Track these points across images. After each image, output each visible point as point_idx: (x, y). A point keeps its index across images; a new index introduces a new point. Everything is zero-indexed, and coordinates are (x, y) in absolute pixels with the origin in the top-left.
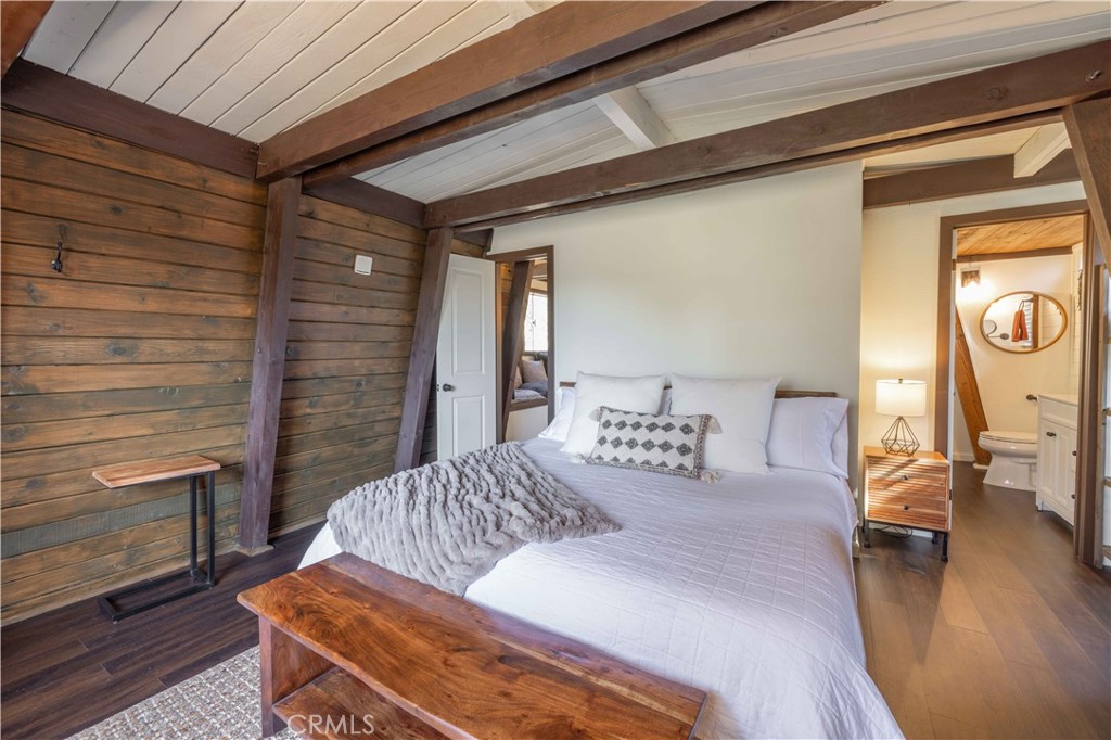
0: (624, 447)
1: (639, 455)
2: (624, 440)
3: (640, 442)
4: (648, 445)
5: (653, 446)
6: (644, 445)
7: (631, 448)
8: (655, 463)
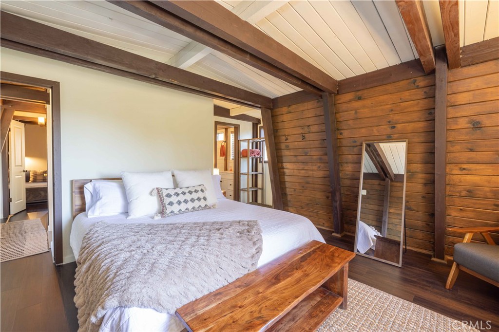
0: (183, 204)
1: (190, 205)
2: (182, 201)
3: (189, 200)
4: (193, 200)
5: (194, 200)
6: (191, 200)
7: (186, 203)
8: (197, 207)
